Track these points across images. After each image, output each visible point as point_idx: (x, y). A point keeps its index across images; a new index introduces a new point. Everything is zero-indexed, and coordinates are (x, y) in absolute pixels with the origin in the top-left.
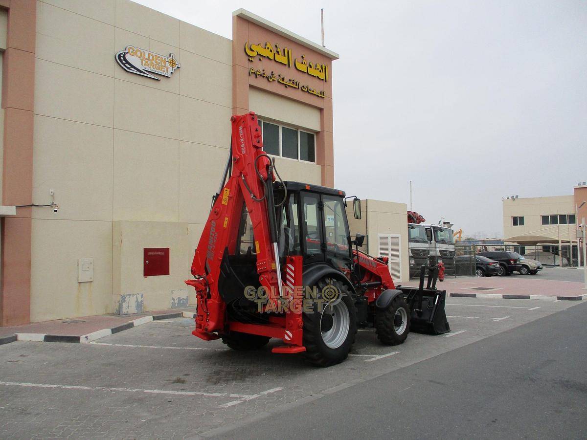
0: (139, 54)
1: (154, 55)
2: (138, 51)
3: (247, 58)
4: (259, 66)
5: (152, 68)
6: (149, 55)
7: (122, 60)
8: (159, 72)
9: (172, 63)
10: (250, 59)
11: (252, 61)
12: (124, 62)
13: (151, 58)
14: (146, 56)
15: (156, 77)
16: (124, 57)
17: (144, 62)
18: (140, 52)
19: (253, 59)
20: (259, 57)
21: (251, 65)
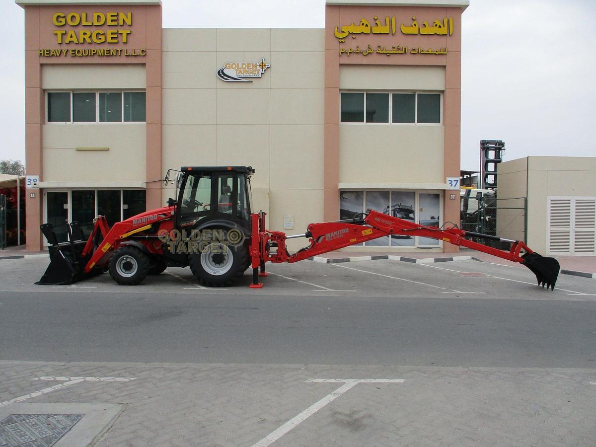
0: (234, 66)
1: (246, 63)
2: (234, 64)
3: (337, 40)
4: (351, 45)
5: (245, 74)
6: (243, 64)
7: (221, 73)
8: (252, 75)
9: (262, 65)
10: (341, 41)
11: (342, 42)
12: (222, 75)
13: (244, 67)
14: (240, 66)
15: (249, 80)
16: (222, 71)
17: (238, 71)
18: (235, 64)
19: (343, 41)
20: (351, 36)
21: (342, 46)
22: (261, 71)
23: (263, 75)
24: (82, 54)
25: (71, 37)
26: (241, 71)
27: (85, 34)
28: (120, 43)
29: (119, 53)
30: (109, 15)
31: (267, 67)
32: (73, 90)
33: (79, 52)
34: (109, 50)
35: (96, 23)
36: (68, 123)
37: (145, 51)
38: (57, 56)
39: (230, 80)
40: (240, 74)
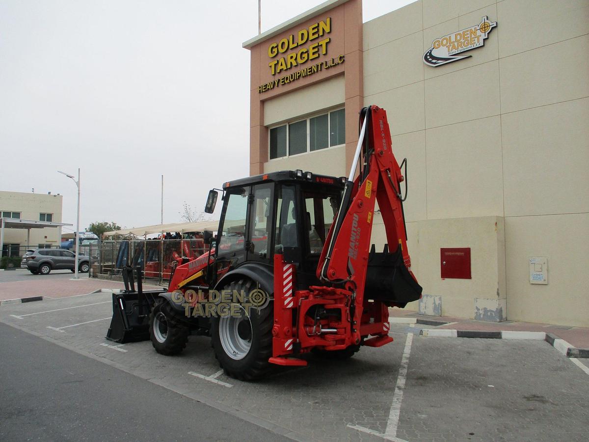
22: (483, 36)
23: (487, 42)
24: (290, 80)
25: (282, 65)
26: (454, 46)
27: (292, 57)
28: (321, 56)
29: (319, 68)
30: (311, 28)
31: (491, 27)
32: (288, 121)
33: (287, 78)
34: (311, 68)
35: (300, 42)
36: (284, 157)
37: (343, 57)
38: (271, 89)
39: (441, 62)
40: (454, 50)
